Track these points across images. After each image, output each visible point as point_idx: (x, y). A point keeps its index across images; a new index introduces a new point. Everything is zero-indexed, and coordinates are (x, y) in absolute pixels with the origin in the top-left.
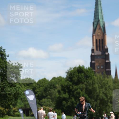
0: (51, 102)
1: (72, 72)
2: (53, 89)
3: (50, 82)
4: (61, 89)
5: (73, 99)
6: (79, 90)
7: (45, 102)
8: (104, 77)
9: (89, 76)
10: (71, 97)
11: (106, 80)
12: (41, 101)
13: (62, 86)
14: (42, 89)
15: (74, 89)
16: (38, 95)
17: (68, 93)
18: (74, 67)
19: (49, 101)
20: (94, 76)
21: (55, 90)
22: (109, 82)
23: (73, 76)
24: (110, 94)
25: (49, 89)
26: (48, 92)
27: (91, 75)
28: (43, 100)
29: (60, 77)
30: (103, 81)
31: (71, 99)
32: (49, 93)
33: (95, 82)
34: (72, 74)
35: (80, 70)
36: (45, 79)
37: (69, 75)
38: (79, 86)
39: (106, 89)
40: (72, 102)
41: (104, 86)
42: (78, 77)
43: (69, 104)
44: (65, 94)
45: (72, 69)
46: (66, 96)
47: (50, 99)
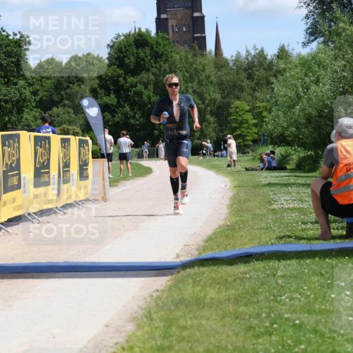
0: (74, 116)
1: (123, 46)
2: (76, 84)
4: (99, 85)
5: (127, 108)
6: (140, 87)
7: (58, 116)
8: (195, 55)
9: (162, 55)
10: (122, 103)
11: (200, 63)
12: (49, 112)
14: (49, 83)
15: (128, 85)
16: (41, 99)
17: (114, 94)
18: (125, 33)
19: (69, 113)
20: (174, 54)
21: (79, 85)
22: (206, 67)
23: (124, 54)
24: (209, 94)
25: (65, 84)
26: (63, 92)
27: (165, 52)
28: (55, 109)
29: (89, 54)
30: (194, 66)
31: (123, 107)
32: (66, 94)
33: (175, 67)
34: (124, 49)
35: (140, 40)
37: (116, 53)
38: (139, 77)
39: (200, 84)
40: (125, 115)
41: (197, 76)
42: (138, 57)
43: (118, 117)
44: (108, 95)
45: (122, 38)
46: (112, 100)
47: (70, 107)
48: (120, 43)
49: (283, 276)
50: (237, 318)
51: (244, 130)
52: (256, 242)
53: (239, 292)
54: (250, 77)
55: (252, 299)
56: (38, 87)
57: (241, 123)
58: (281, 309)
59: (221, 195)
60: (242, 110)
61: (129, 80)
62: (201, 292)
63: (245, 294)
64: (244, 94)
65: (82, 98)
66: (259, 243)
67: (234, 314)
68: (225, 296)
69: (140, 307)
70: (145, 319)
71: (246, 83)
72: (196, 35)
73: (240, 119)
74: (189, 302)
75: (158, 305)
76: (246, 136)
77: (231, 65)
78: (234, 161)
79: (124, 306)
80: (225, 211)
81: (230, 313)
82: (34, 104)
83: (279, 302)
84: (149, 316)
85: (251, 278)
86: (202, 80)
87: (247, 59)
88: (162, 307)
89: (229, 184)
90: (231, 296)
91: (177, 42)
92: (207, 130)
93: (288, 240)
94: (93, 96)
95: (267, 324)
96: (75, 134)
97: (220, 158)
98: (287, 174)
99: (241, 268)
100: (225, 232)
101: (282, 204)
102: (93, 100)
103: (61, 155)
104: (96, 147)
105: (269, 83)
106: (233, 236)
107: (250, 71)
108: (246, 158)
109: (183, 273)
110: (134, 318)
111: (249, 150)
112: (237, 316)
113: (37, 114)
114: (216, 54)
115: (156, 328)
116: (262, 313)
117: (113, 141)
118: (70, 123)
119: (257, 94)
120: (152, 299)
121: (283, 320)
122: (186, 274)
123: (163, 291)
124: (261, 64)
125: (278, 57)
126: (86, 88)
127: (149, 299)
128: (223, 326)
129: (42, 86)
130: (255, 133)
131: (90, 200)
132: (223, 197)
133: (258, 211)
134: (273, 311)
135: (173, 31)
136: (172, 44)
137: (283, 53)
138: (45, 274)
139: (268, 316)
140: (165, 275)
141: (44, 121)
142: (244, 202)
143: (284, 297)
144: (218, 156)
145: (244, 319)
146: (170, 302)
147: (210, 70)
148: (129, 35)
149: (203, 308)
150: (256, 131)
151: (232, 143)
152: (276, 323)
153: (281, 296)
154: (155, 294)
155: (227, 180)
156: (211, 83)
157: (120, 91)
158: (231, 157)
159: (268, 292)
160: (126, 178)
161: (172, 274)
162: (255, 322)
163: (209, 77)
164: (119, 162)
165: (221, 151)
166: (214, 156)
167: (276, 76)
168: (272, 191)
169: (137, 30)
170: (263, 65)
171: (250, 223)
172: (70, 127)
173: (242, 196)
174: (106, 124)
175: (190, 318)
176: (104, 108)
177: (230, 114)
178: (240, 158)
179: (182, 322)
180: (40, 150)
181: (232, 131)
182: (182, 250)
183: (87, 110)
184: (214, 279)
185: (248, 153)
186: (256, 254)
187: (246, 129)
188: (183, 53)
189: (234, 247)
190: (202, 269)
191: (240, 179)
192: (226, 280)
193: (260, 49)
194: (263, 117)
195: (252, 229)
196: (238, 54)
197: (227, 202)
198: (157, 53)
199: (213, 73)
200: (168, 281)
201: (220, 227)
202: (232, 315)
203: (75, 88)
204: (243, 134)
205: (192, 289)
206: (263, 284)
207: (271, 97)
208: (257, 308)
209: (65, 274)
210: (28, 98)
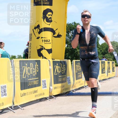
7: (107, 56)
12: (105, 55)
14: (104, 49)
16: (103, 52)
19: (109, 56)
28: (106, 55)
47: (109, 54)
56: (102, 49)
82: (101, 54)
113: (102, 56)
118: (110, 58)
129: (103, 49)
131: (115, 77)
141: (103, 58)
180: (103, 65)
210: (99, 52)
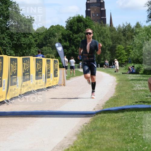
0: (51, 50)
1: (72, 22)
2: (52, 37)
3: (48, 30)
4: (62, 37)
5: (74, 47)
6: (79, 39)
7: (45, 50)
8: (101, 26)
10: (72, 45)
11: (104, 29)
12: (42, 49)
13: (62, 34)
14: (42, 37)
15: (74, 38)
16: (38, 43)
17: (68, 41)
19: (50, 49)
20: (93, 25)
21: (54, 38)
22: (106, 31)
23: (73, 25)
24: (107, 42)
25: (48, 37)
26: (47, 41)
27: (89, 25)
28: (44, 47)
29: (58, 25)
30: (101, 30)
31: (72, 47)
32: (49, 41)
34: (72, 23)
35: (79, 19)
36: (43, 27)
37: (69, 25)
38: (79, 35)
39: (104, 38)
40: (73, 50)
41: (102, 34)
42: (78, 26)
43: (70, 51)
44: (66, 42)
45: (72, 18)
46: (67, 44)
47: (50, 47)
48: (71, 20)
49: (138, 118)
50: (119, 135)
51: (121, 57)
52: (127, 104)
53: (120, 124)
54: (124, 35)
55: (125, 128)
56: (37, 38)
57: (121, 54)
58: (137, 132)
59: (112, 84)
60: (121, 49)
61: (74, 36)
62: (104, 124)
63: (122, 125)
64: (122, 42)
65: (55, 43)
66: (128, 104)
67: (118, 133)
68: (114, 126)
69: (79, 130)
70: (81, 135)
71: (123, 37)
72: (102, 18)
73: (120, 52)
74: (99, 128)
75: (86, 129)
76: (122, 59)
77: (116, 30)
78: (118, 70)
79: (72, 129)
80: (114, 91)
81: (116, 133)
82: (35, 45)
83: (136, 129)
84: (83, 134)
85: (125, 118)
86: (105, 36)
87: (123, 28)
88: (88, 130)
89: (116, 80)
90: (117, 126)
91: (94, 20)
92: (106, 57)
93: (140, 103)
94: (60, 42)
95: (132, 138)
96: (52, 58)
97: (112, 69)
98: (139, 75)
99: (121, 114)
100: (114, 99)
101: (137, 88)
102: (60, 44)
103: (47, 66)
104: (61, 63)
105: (132, 38)
106: (117, 101)
107: (124, 33)
108: (123, 69)
109: (96, 116)
110: (77, 134)
111: (123, 65)
112: (119, 134)
113: (37, 50)
114: (110, 25)
115: (86, 139)
116: (129, 133)
117: (68, 61)
118: (50, 53)
119: (127, 42)
120: (84, 127)
121: (138, 136)
122: (98, 117)
123: (89, 123)
124: (129, 30)
125: (136, 27)
126: (57, 39)
127: (83, 127)
128: (113, 138)
129: (39, 38)
130: (126, 58)
131: (58, 85)
132: (113, 85)
133: (127, 91)
134: (134, 133)
135: (93, 16)
136: (92, 21)
137: (138, 25)
138: (40, 116)
139: (132, 134)
140: (89, 117)
142: (122, 87)
143: (138, 127)
144: (111, 68)
145: (122, 136)
146: (91, 128)
147: (108, 32)
148: (75, 17)
149: (105, 131)
150: (127, 58)
151: (117, 62)
152: (135, 138)
153: (137, 126)
154: (85, 125)
155: (115, 77)
156: (108, 37)
157: (71, 40)
158: (116, 68)
159: (132, 124)
160: (73, 76)
161: (92, 117)
162: (127, 137)
163: (108, 35)
164: (70, 70)
165: (112, 65)
166: (109, 68)
167: (135, 35)
168: (133, 82)
169: (78, 15)
170: (130, 30)
171: (124, 96)
172: (50, 55)
173: (121, 84)
174: (65, 54)
175: (100, 135)
176: (64, 47)
177: (116, 50)
178: (120, 69)
179: (96, 137)
180: (38, 64)
181: (117, 57)
182: (96, 106)
183: (57, 48)
184: (109, 119)
185: (123, 66)
186: (127, 109)
187: (123, 56)
188: (96, 25)
189: (118, 105)
190: (104, 115)
191: (120, 77)
192: (114, 119)
193: (128, 23)
194: (129, 52)
195: (125, 98)
196: (120, 25)
197: (115, 87)
198: (86, 25)
199: (109, 33)
200: (90, 119)
201: (112, 97)
202: (117, 134)
203: (52, 39)
204: (122, 58)
205: (100, 123)
206: (129, 121)
207: (133, 44)
208: (127, 131)
209: (48, 116)
210: (33, 43)
